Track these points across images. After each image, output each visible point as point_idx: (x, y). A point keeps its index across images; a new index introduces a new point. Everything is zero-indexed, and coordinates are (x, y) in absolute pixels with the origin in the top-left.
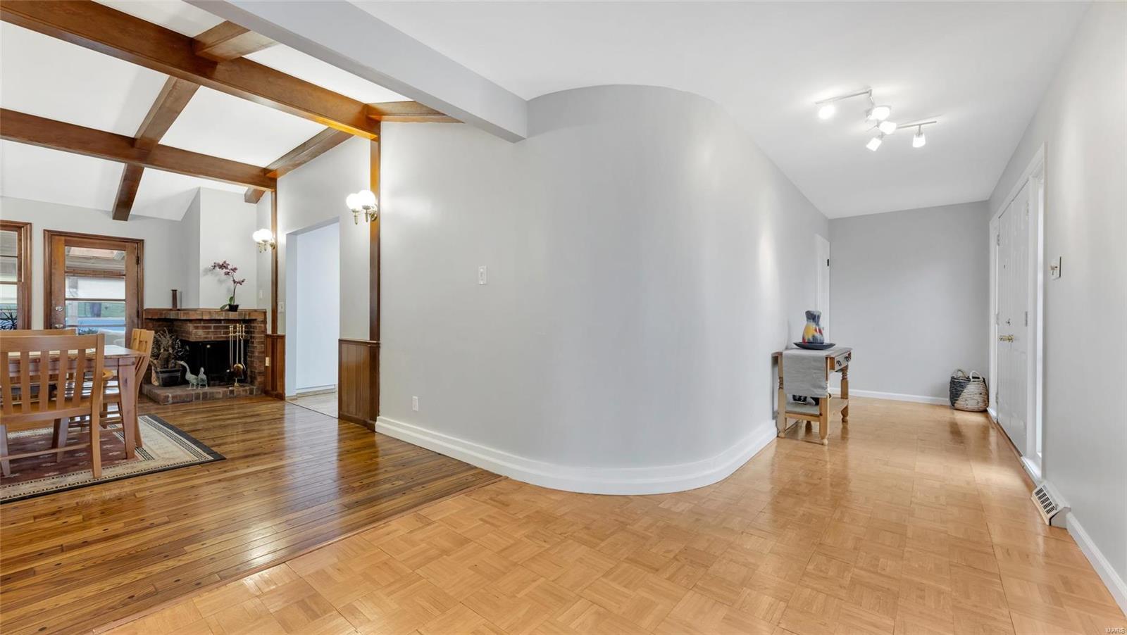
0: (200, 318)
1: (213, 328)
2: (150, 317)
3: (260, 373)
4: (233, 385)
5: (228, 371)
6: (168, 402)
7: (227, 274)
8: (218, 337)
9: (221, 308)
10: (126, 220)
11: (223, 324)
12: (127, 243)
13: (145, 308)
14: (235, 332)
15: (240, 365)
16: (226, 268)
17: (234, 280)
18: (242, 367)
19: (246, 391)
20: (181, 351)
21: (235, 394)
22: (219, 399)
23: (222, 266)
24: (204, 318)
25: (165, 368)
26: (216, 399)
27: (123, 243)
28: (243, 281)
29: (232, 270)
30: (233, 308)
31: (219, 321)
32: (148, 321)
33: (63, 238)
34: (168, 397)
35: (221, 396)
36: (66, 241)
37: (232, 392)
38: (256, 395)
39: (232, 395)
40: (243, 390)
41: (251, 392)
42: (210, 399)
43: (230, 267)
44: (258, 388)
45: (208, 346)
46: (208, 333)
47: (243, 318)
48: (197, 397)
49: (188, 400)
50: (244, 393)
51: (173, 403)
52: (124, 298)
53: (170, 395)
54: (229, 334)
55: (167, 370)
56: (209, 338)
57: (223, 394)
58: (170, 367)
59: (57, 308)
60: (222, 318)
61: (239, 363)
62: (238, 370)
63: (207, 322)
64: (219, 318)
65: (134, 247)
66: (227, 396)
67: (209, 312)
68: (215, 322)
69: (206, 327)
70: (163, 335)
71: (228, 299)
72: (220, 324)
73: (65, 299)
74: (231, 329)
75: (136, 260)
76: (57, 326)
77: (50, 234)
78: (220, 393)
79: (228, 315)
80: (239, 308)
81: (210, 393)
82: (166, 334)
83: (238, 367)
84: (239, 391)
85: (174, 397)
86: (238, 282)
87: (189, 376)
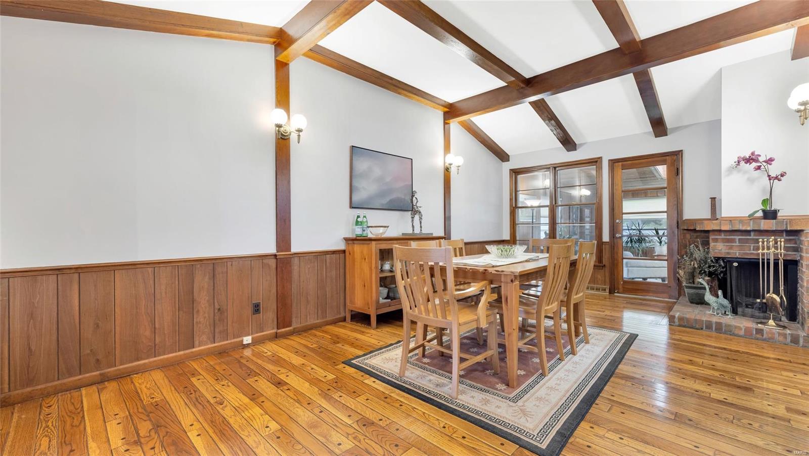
1: (737, 240)
2: (686, 228)
4: (765, 321)
5: (758, 301)
6: (674, 322)
7: (759, 168)
8: (747, 254)
9: (750, 216)
10: (667, 135)
11: (753, 236)
12: (667, 157)
13: (684, 219)
14: (763, 249)
15: (775, 296)
16: (756, 161)
17: (769, 176)
18: (778, 299)
19: (785, 336)
20: (714, 266)
21: (765, 336)
22: (741, 337)
23: (748, 160)
24: (723, 228)
25: (690, 283)
26: (734, 335)
27: (664, 158)
28: (782, 175)
29: (765, 161)
30: (770, 214)
31: (748, 232)
32: (685, 231)
33: (620, 163)
35: (742, 333)
37: (759, 331)
39: (758, 336)
40: (779, 334)
41: (796, 340)
43: (761, 159)
45: (735, 264)
46: (731, 248)
47: (784, 228)
48: (709, 326)
49: (697, 327)
50: (781, 339)
52: (666, 210)
53: (677, 316)
54: (759, 250)
55: (693, 285)
56: (736, 254)
57: (745, 330)
58: (696, 282)
59: (617, 221)
60: (749, 229)
61: (774, 293)
62: (772, 302)
63: (728, 233)
64: (744, 229)
65: (674, 159)
66: (752, 334)
67: (731, 220)
68: (739, 233)
69: (728, 241)
70: (697, 247)
71: (762, 203)
72: (748, 237)
73: (623, 214)
74: (760, 243)
75: (676, 171)
76: (618, 235)
77: (613, 162)
78: (740, 329)
79: (762, 225)
80: (779, 214)
81: (726, 325)
82: (700, 246)
83: (772, 298)
84: (774, 334)
85: (681, 319)
86: (776, 178)
87: (709, 297)
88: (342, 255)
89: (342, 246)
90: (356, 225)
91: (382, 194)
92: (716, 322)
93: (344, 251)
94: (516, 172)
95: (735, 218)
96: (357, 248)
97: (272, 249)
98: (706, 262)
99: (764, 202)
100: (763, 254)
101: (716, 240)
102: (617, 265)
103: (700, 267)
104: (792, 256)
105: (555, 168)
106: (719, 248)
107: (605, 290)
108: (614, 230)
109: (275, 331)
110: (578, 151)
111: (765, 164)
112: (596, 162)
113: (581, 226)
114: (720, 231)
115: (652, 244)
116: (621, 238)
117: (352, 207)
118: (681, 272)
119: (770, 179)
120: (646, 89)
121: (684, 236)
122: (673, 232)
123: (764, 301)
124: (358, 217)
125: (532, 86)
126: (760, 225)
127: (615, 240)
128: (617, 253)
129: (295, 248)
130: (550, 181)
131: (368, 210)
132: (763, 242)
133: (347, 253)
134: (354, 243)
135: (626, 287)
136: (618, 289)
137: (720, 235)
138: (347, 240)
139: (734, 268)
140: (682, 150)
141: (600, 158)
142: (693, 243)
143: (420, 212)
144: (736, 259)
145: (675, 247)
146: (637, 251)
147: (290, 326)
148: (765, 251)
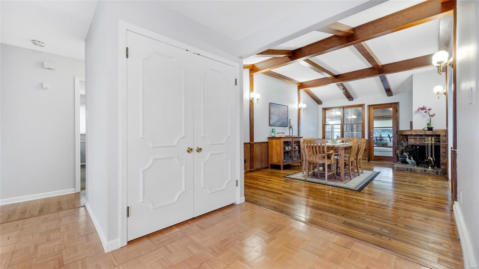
0: (411, 134)
1: (418, 138)
2: (400, 134)
3: (443, 164)
4: (428, 168)
5: (425, 160)
6: (394, 169)
7: (426, 112)
8: (421, 143)
9: (423, 130)
10: (392, 96)
11: (424, 137)
12: (393, 105)
13: (400, 130)
14: (427, 141)
15: (431, 158)
16: (425, 109)
17: (429, 115)
18: (432, 159)
20: (411, 149)
21: (427, 172)
22: (418, 173)
23: (422, 109)
24: (413, 134)
25: (401, 155)
26: (416, 172)
28: (434, 115)
30: (430, 129)
31: (422, 135)
32: (400, 135)
33: (373, 107)
34: (394, 167)
35: (419, 171)
36: (374, 107)
37: (425, 171)
38: (440, 175)
39: (425, 172)
40: (432, 171)
41: (437, 173)
42: (413, 172)
43: (427, 109)
44: (442, 172)
45: (418, 147)
46: (416, 141)
47: (434, 134)
48: (407, 170)
49: (403, 170)
50: (432, 173)
51: (396, 170)
52: (392, 126)
53: (395, 166)
54: (425, 142)
55: (402, 156)
56: (418, 143)
57: (420, 171)
58: (404, 155)
59: (371, 131)
60: (422, 134)
61: (431, 157)
62: (430, 160)
63: (415, 136)
64: (420, 134)
65: (395, 105)
66: (422, 172)
67: (416, 131)
68: (419, 136)
69: (415, 138)
70: (405, 141)
71: (427, 125)
72: (422, 137)
73: (374, 128)
74: (426, 139)
75: (396, 111)
76: (371, 137)
77: (370, 106)
78: (418, 170)
79: (427, 133)
80: (433, 129)
81: (413, 169)
82: (406, 141)
83: (430, 159)
84: (430, 171)
85: (397, 168)
86: (432, 116)
87: (408, 160)
88: (267, 144)
89: (267, 141)
90: (272, 132)
91: (279, 120)
92: (410, 168)
93: (267, 142)
94: (325, 109)
95: (418, 130)
96: (274, 141)
97: (249, 141)
98: (408, 147)
99: (428, 124)
100: (427, 144)
101: (410, 138)
102: (371, 149)
103: (405, 149)
104: (437, 144)
105: (343, 108)
106: (411, 141)
107: (366, 160)
108: (370, 135)
109: (250, 169)
110: (354, 101)
111: (428, 110)
112: (362, 106)
113: (351, 133)
114: (412, 135)
115: (386, 141)
116: (373, 138)
117: (270, 125)
118: (398, 151)
119: (430, 116)
120: (384, 81)
121: (400, 137)
122: (395, 136)
123: (427, 160)
124: (273, 129)
125: (337, 78)
126: (426, 133)
127: (370, 139)
128: (371, 144)
129: (255, 141)
130: (341, 113)
131: (276, 127)
132: (427, 139)
133: (269, 143)
134: (272, 139)
135: (375, 158)
136: (372, 159)
137: (412, 136)
138: (269, 138)
139: (418, 149)
140: (399, 102)
141: (364, 104)
142: (403, 140)
143: (292, 127)
144: (418, 145)
145: (396, 142)
146: (379, 145)
147: (253, 168)
148: (428, 142)
